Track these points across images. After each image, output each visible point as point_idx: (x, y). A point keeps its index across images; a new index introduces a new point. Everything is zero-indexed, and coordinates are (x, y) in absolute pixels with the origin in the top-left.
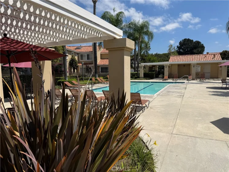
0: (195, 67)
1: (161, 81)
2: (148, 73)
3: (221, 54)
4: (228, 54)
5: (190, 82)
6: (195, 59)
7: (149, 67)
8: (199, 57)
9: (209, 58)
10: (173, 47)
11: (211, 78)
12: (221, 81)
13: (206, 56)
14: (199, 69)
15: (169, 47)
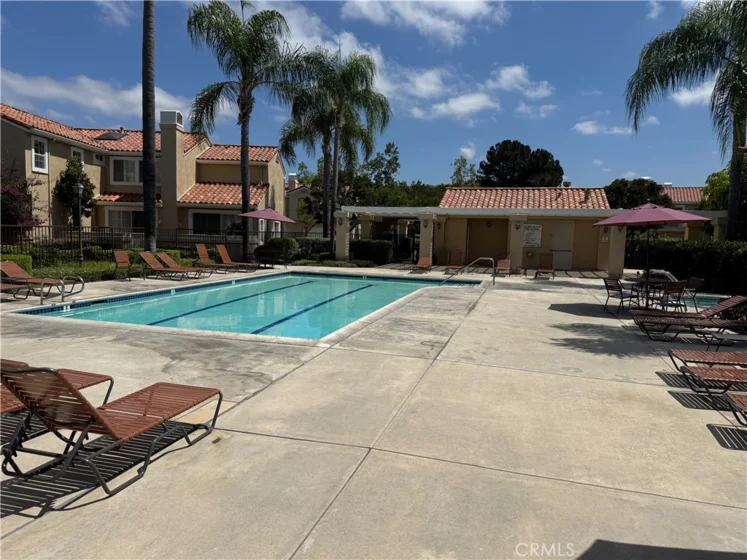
0: (522, 228)
1: (406, 274)
2: (369, 242)
3: (608, 190)
4: (629, 190)
5: (498, 279)
6: (525, 203)
7: (374, 223)
8: (537, 198)
9: (571, 200)
10: (468, 166)
11: (573, 269)
12: (601, 283)
13: (560, 194)
14: (537, 237)
15: (455, 164)
